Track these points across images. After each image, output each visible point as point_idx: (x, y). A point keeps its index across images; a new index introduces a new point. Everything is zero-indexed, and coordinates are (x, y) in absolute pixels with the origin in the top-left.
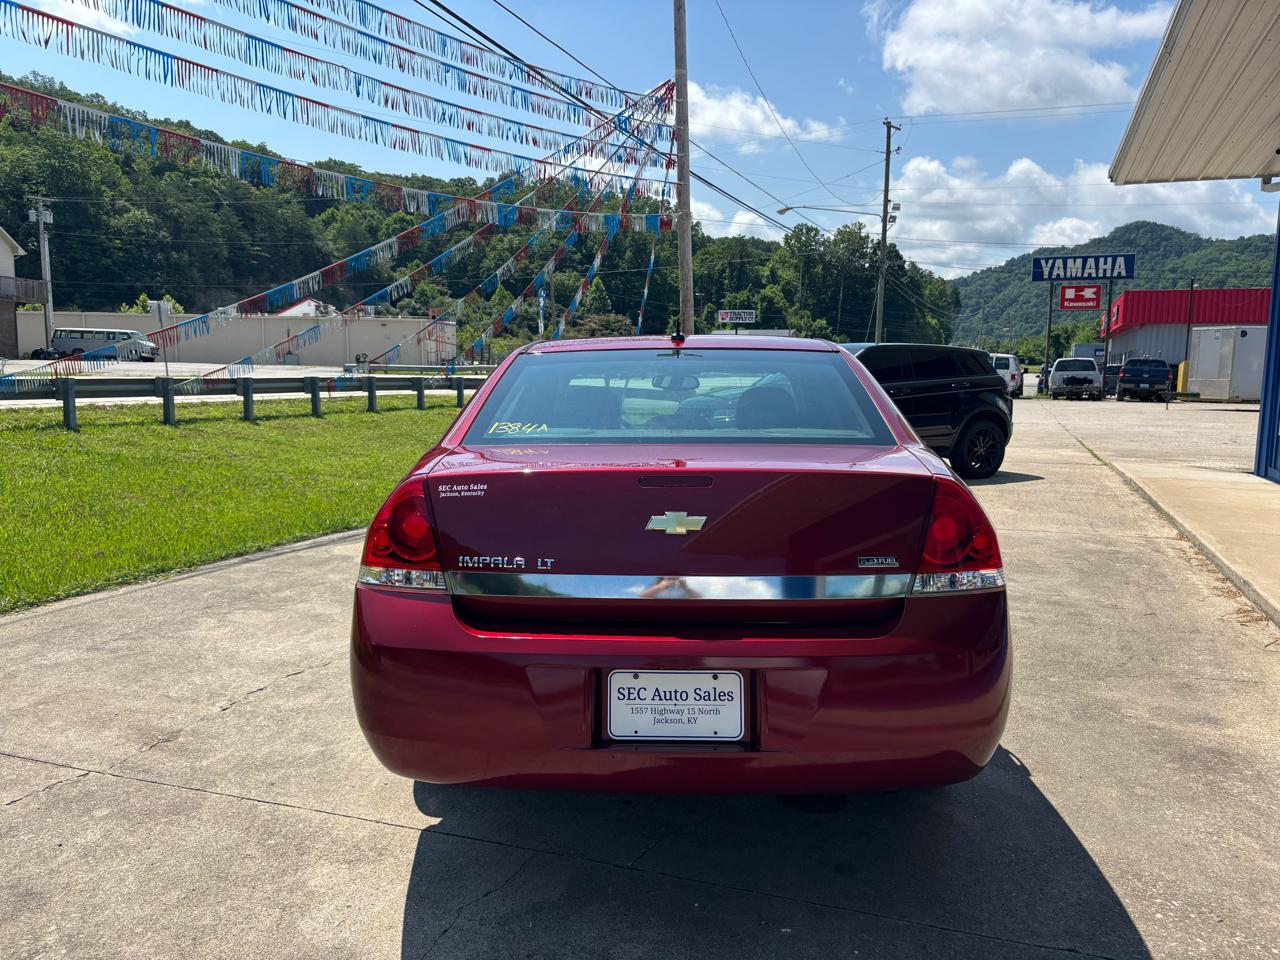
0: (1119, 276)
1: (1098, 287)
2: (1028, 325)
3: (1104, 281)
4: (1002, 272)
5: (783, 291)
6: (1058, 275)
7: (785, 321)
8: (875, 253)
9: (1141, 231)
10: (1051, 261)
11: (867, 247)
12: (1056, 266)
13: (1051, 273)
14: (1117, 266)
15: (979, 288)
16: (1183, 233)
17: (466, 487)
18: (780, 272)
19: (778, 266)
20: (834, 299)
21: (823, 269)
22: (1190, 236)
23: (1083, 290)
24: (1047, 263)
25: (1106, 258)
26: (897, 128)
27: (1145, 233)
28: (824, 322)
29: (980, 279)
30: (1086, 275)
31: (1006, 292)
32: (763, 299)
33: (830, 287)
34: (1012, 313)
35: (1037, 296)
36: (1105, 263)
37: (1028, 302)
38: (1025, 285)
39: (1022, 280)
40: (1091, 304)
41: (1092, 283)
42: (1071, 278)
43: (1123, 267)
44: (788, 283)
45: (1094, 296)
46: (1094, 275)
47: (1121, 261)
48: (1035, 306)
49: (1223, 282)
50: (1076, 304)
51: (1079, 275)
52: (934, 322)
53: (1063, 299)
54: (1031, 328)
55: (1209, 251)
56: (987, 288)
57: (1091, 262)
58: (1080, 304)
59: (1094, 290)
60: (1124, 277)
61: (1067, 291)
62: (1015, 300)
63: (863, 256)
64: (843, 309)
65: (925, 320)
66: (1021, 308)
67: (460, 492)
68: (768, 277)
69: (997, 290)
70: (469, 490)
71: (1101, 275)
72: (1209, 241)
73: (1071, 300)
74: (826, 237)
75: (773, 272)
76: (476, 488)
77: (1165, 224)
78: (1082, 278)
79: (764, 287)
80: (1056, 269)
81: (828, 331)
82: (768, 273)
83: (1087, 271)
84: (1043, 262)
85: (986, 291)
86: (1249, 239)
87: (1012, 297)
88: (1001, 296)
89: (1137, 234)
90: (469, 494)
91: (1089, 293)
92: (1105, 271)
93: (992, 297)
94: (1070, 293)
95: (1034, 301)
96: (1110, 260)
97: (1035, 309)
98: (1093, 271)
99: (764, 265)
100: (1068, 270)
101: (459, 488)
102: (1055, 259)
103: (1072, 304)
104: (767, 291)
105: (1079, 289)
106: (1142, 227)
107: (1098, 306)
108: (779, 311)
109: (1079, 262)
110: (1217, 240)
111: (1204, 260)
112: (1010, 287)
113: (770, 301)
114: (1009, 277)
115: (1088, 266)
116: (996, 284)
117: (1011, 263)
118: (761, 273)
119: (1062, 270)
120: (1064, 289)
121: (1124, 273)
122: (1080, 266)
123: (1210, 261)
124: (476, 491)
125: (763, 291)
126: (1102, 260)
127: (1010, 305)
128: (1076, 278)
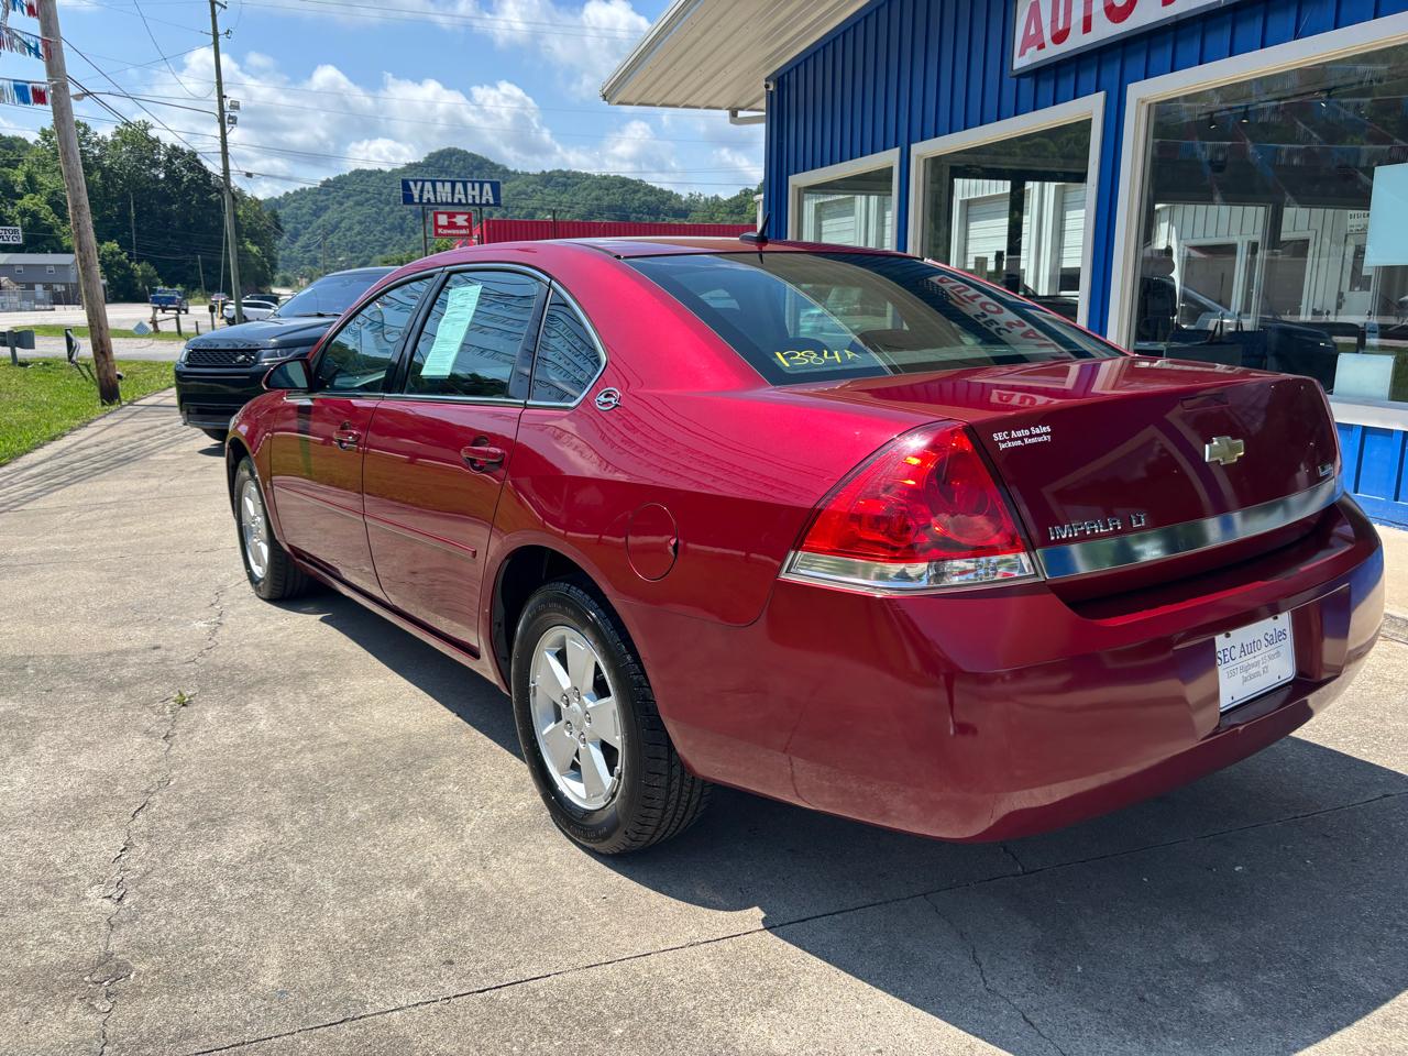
0: (488, 204)
1: (469, 214)
2: (354, 255)
3: (474, 208)
4: (319, 194)
5: (49, 202)
6: (429, 199)
7: (60, 243)
8: (169, 160)
9: (454, 158)
10: (420, 184)
11: (159, 154)
12: (426, 188)
13: (421, 197)
14: (484, 193)
15: (295, 211)
16: (492, 164)
17: (1027, 432)
18: (40, 179)
19: (35, 169)
20: (123, 216)
21: (101, 178)
22: (498, 167)
23: (455, 217)
24: (416, 185)
25: (473, 183)
26: (222, 6)
27: (458, 160)
28: (115, 246)
29: (294, 201)
30: (456, 201)
31: (325, 216)
32: (23, 213)
33: (114, 201)
34: (335, 241)
35: (360, 223)
36: (473, 189)
37: (350, 229)
38: (345, 211)
39: (341, 204)
40: (464, 232)
41: (461, 209)
42: (442, 204)
43: (490, 194)
44: (54, 193)
45: (466, 224)
46: (464, 201)
47: (487, 187)
48: (359, 233)
49: (533, 215)
50: (449, 232)
51: (450, 200)
52: (255, 249)
53: (437, 226)
54: (358, 258)
55: (517, 183)
56: (304, 211)
57: (459, 186)
58: (454, 232)
59: (466, 217)
60: (492, 205)
61: (440, 216)
62: (336, 227)
63: (155, 164)
64: (138, 230)
65: (244, 246)
66: (345, 235)
67: (1022, 439)
68: (23, 183)
69: (317, 213)
70: (1031, 436)
71: (470, 201)
72: (515, 173)
73: (444, 227)
74: (100, 135)
75: (30, 178)
76: (1038, 431)
77: (475, 153)
78: (453, 204)
79: (20, 197)
80: (425, 193)
81: (123, 257)
82: (24, 179)
83: (457, 197)
84: (412, 184)
85: (303, 215)
86: (550, 173)
87: (333, 222)
88: (320, 220)
89: (450, 161)
90: (1034, 440)
91: (460, 220)
92: (474, 197)
93: (311, 223)
94: (443, 220)
95: (357, 228)
96: (477, 186)
97: (359, 237)
98: (462, 197)
99: (16, 168)
100: (438, 194)
101: (1019, 434)
102: (423, 181)
103: (445, 232)
104: (27, 202)
105: (451, 215)
106: (454, 155)
107: (471, 235)
108: (50, 229)
109: (448, 185)
110: (523, 173)
111: (515, 192)
112: (330, 212)
113: (34, 215)
114: (327, 200)
115: (457, 191)
116: (314, 207)
117: (326, 184)
118: (12, 178)
119: (432, 193)
120: (436, 215)
121: (491, 202)
122: (450, 191)
123: (519, 194)
124: (1040, 435)
125: (19, 202)
126: (469, 185)
127: (332, 232)
128: (447, 204)
